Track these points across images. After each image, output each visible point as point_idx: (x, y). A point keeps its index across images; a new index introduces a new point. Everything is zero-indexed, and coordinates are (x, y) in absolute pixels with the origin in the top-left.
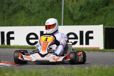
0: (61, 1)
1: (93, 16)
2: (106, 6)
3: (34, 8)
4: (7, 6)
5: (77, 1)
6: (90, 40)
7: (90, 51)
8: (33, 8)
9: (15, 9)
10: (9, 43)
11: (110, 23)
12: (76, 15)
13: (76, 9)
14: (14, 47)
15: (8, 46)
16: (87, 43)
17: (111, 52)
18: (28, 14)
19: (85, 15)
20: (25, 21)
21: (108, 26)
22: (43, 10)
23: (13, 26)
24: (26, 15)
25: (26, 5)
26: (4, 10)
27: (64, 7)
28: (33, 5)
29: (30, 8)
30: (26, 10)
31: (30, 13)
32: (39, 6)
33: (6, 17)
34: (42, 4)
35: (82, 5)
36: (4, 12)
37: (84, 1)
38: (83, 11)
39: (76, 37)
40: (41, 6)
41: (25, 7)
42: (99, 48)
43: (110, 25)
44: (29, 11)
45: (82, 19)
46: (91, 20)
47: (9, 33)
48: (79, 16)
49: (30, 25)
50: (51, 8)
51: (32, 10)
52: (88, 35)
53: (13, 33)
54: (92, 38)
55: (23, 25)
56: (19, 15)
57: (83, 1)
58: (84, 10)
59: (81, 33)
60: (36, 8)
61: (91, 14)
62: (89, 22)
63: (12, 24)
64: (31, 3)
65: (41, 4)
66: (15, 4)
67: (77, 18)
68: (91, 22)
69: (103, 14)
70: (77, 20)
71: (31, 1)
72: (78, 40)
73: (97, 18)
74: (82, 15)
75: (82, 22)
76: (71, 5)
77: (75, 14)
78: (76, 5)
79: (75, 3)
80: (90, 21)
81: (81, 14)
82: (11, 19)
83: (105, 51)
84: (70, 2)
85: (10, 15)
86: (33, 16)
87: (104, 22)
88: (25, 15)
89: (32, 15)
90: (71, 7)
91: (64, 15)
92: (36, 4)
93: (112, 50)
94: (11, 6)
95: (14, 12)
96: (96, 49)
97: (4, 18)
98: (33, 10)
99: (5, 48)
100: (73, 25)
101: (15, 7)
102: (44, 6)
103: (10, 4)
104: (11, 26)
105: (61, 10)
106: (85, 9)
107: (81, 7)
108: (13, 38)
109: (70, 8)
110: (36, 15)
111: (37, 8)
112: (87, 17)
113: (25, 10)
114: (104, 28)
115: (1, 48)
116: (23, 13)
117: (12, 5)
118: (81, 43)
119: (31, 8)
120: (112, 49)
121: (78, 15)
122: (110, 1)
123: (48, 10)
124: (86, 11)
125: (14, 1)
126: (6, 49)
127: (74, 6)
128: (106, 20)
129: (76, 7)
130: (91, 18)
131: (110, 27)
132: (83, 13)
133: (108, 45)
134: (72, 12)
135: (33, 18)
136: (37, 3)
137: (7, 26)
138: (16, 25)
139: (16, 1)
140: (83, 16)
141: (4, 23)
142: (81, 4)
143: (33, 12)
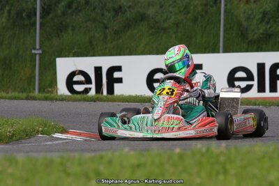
3: (167, 16)
4: (112, 13)
5: (255, 2)
7: (270, 106)
8: (165, 17)
9: (127, 19)
10: (111, 90)
12: (253, 30)
13: (255, 16)
16: (274, 89)
18: (154, 31)
19: (271, 29)
20: (148, 44)
22: (185, 20)
23: (124, 55)
24: (150, 32)
25: (151, 11)
26: (106, 22)
28: (164, 11)
29: (158, 18)
30: (152, 22)
31: (158, 28)
32: (176, 14)
33: (109, 37)
34: (185, 9)
36: (106, 27)
38: (268, 23)
39: (250, 77)
40: (180, 12)
41: (149, 16)
44: (157, 23)
45: (267, 38)
47: (113, 70)
48: (261, 31)
49: (158, 53)
50: (202, 16)
52: (276, 72)
53: (119, 69)
55: (143, 53)
56: (135, 31)
58: (269, 20)
59: (261, 67)
60: (171, 18)
63: (121, 51)
64: (161, 7)
65: (182, 9)
66: (127, 10)
67: (255, 37)
71: (161, 3)
72: (255, 83)
74: (266, 29)
76: (243, 10)
77: (252, 27)
78: (253, 11)
79: (252, 5)
81: (264, 28)
82: (121, 41)
84: (242, 4)
86: (164, 33)
88: (148, 32)
90: (244, 13)
91: (225, 31)
92: (171, 9)
94: (120, 14)
95: (125, 27)
97: (106, 37)
98: (164, 21)
99: (95, 101)
100: (247, 51)
102: (189, 13)
104: (120, 55)
105: (220, 21)
106: (272, 17)
107: (265, 13)
108: (120, 80)
109: (242, 15)
111: (173, 17)
112: (276, 35)
113: (148, 21)
116: (144, 27)
117: (122, 12)
118: (261, 89)
119: (161, 17)
121: (259, 29)
123: (196, 20)
124: (275, 22)
125: (125, 3)
126: (98, 102)
127: (250, 12)
132: (269, 26)
134: (245, 24)
135: (165, 37)
136: (174, 7)
137: (111, 55)
138: (130, 53)
139: (130, 4)
142: (264, 8)
143: (166, 25)
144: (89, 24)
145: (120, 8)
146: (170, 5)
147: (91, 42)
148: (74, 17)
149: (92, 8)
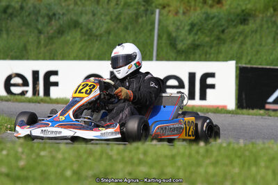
0: (153, 13)
1: (215, 42)
2: (241, 23)
3: (99, 24)
4: (46, 19)
5: (184, 13)
6: (209, 91)
8: (97, 24)
9: (61, 26)
10: (47, 93)
11: (249, 58)
12: (182, 41)
13: (184, 28)
14: (57, 101)
15: (47, 98)
16: (203, 97)
17: (249, 115)
18: (86, 37)
19: (199, 40)
20: (80, 50)
21: (245, 64)
22: (116, 29)
23: (57, 59)
24: (83, 39)
25: (83, 19)
26: (40, 27)
27: (159, 25)
28: (96, 19)
29: (90, 26)
30: (84, 30)
32: (108, 22)
33: (42, 42)
34: (116, 18)
35: (195, 22)
36: (40, 32)
37: (198, 15)
38: (196, 34)
39: (181, 85)
40: (112, 20)
41: (82, 24)
42: (225, 107)
43: (250, 62)
44: (89, 30)
45: (194, 49)
46: (212, 51)
47: (49, 74)
48: (189, 42)
49: (89, 59)
51: (94, 29)
52: (206, 81)
53: (56, 73)
54: (213, 86)
55: (76, 58)
56: (69, 38)
57: (196, 14)
58: (197, 31)
59: (192, 76)
60: (103, 25)
61: (213, 38)
62: (208, 56)
63: (54, 55)
64: (94, 15)
65: (113, 18)
66: (61, 17)
67: (183, 48)
68: (212, 56)
69: (237, 40)
70: (183, 51)
71: (93, 12)
72: (186, 91)
73: (223, 49)
74: (194, 40)
75: (194, 54)
76: (172, 21)
77: (181, 38)
78: (181, 22)
79: (181, 16)
80: (210, 54)
81: (192, 39)
82: (54, 46)
83: (237, 114)
84: (171, 15)
85: (51, 38)
86: (97, 40)
87: (238, 56)
88: (81, 38)
89: (95, 38)
90: (174, 24)
91: (158, 40)
92: (103, 17)
93: (251, 111)
94: (53, 21)
95: (59, 33)
96: (220, 108)
97: (39, 42)
98: (96, 29)
99: (39, 103)
100: (176, 60)
101: (62, 22)
102: (119, 22)
103: (51, 17)
105: (152, 30)
106: (200, 29)
107: (193, 25)
108: (56, 84)
109: (171, 26)
110: (104, 39)
111: (105, 26)
112: (204, 46)
113: (81, 28)
114: (236, 67)
115: (33, 102)
116: (77, 34)
117: (55, 19)
119: (94, 25)
120: (253, 109)
121: (187, 40)
122: (249, 15)
123: (126, 29)
124: (203, 33)
125: (59, 11)
126: (42, 104)
127: (179, 24)
128: (242, 52)
129: (183, 25)
130: (211, 47)
131: (249, 66)
132: (197, 37)
133: (244, 101)
134: (174, 34)
135: (97, 44)
136: (106, 15)
137: (44, 59)
138: (63, 58)
139: (64, 11)
140: (197, 43)
141: (40, 53)
142: (192, 19)
143: (97, 33)
144: (24, 29)
145: (54, 15)
146: (102, 14)
147: (25, 47)
148: (9, 21)
149: (27, 14)
